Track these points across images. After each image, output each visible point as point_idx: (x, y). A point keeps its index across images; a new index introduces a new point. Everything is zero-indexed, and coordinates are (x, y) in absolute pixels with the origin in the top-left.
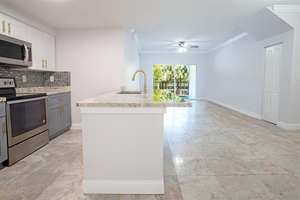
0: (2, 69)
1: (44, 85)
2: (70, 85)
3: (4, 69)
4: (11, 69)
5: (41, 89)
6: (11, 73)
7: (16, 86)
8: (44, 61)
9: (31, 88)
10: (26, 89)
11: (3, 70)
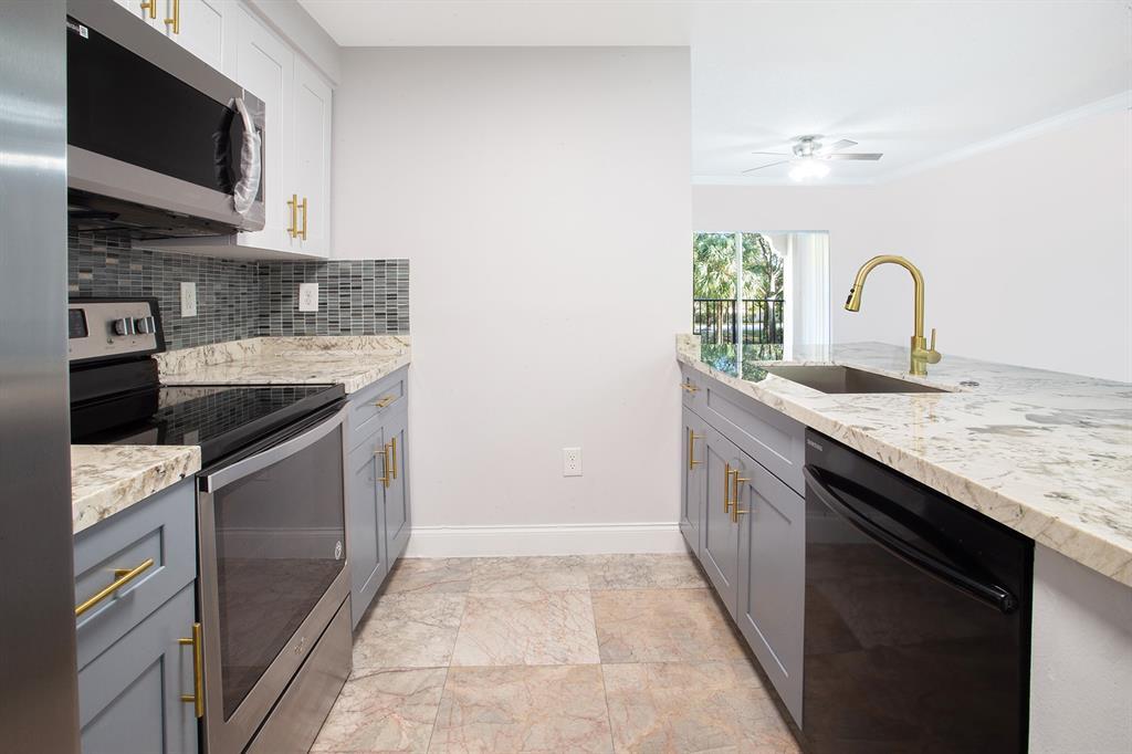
0: (94, 249)
1: (265, 331)
2: (408, 329)
3: (104, 244)
4: (134, 248)
5: (253, 349)
6: (133, 267)
7: (162, 346)
8: (299, 202)
9: (214, 345)
10: (194, 355)
11: (96, 254)
